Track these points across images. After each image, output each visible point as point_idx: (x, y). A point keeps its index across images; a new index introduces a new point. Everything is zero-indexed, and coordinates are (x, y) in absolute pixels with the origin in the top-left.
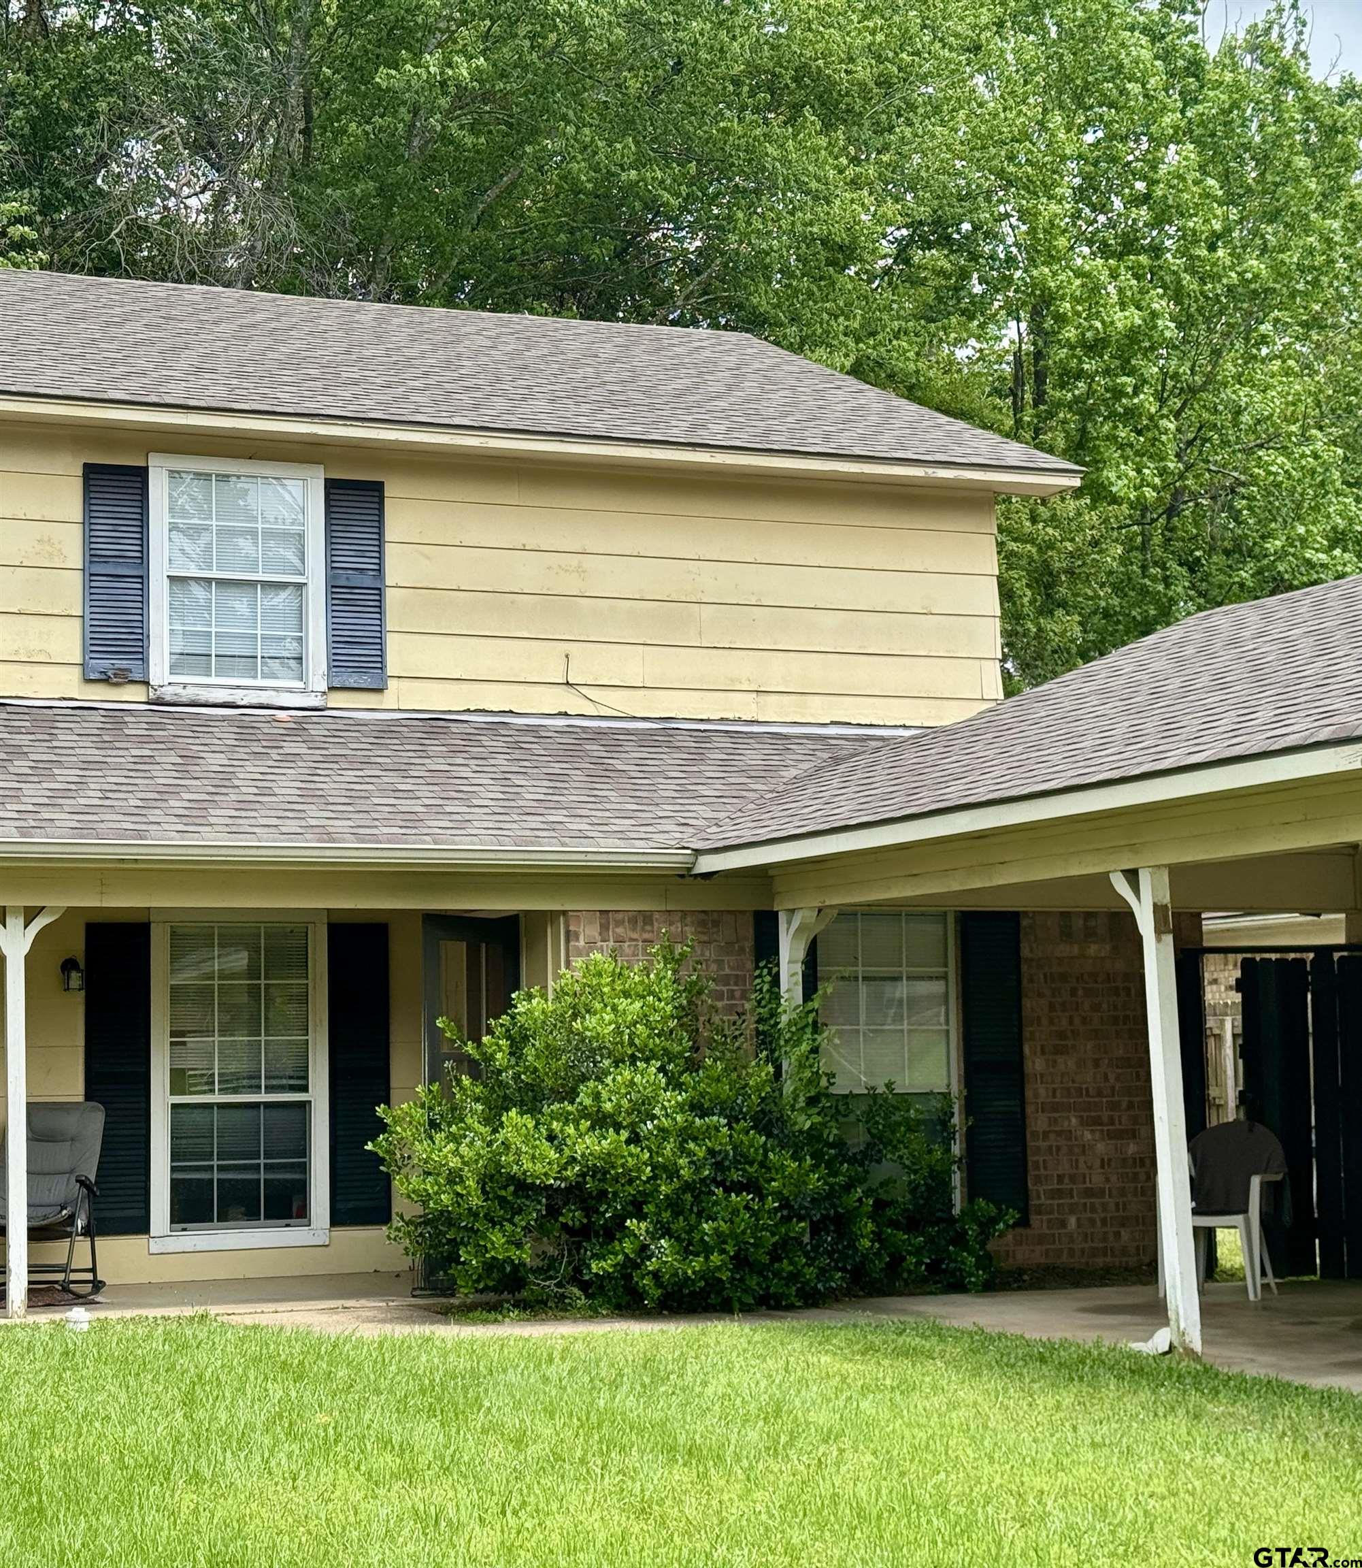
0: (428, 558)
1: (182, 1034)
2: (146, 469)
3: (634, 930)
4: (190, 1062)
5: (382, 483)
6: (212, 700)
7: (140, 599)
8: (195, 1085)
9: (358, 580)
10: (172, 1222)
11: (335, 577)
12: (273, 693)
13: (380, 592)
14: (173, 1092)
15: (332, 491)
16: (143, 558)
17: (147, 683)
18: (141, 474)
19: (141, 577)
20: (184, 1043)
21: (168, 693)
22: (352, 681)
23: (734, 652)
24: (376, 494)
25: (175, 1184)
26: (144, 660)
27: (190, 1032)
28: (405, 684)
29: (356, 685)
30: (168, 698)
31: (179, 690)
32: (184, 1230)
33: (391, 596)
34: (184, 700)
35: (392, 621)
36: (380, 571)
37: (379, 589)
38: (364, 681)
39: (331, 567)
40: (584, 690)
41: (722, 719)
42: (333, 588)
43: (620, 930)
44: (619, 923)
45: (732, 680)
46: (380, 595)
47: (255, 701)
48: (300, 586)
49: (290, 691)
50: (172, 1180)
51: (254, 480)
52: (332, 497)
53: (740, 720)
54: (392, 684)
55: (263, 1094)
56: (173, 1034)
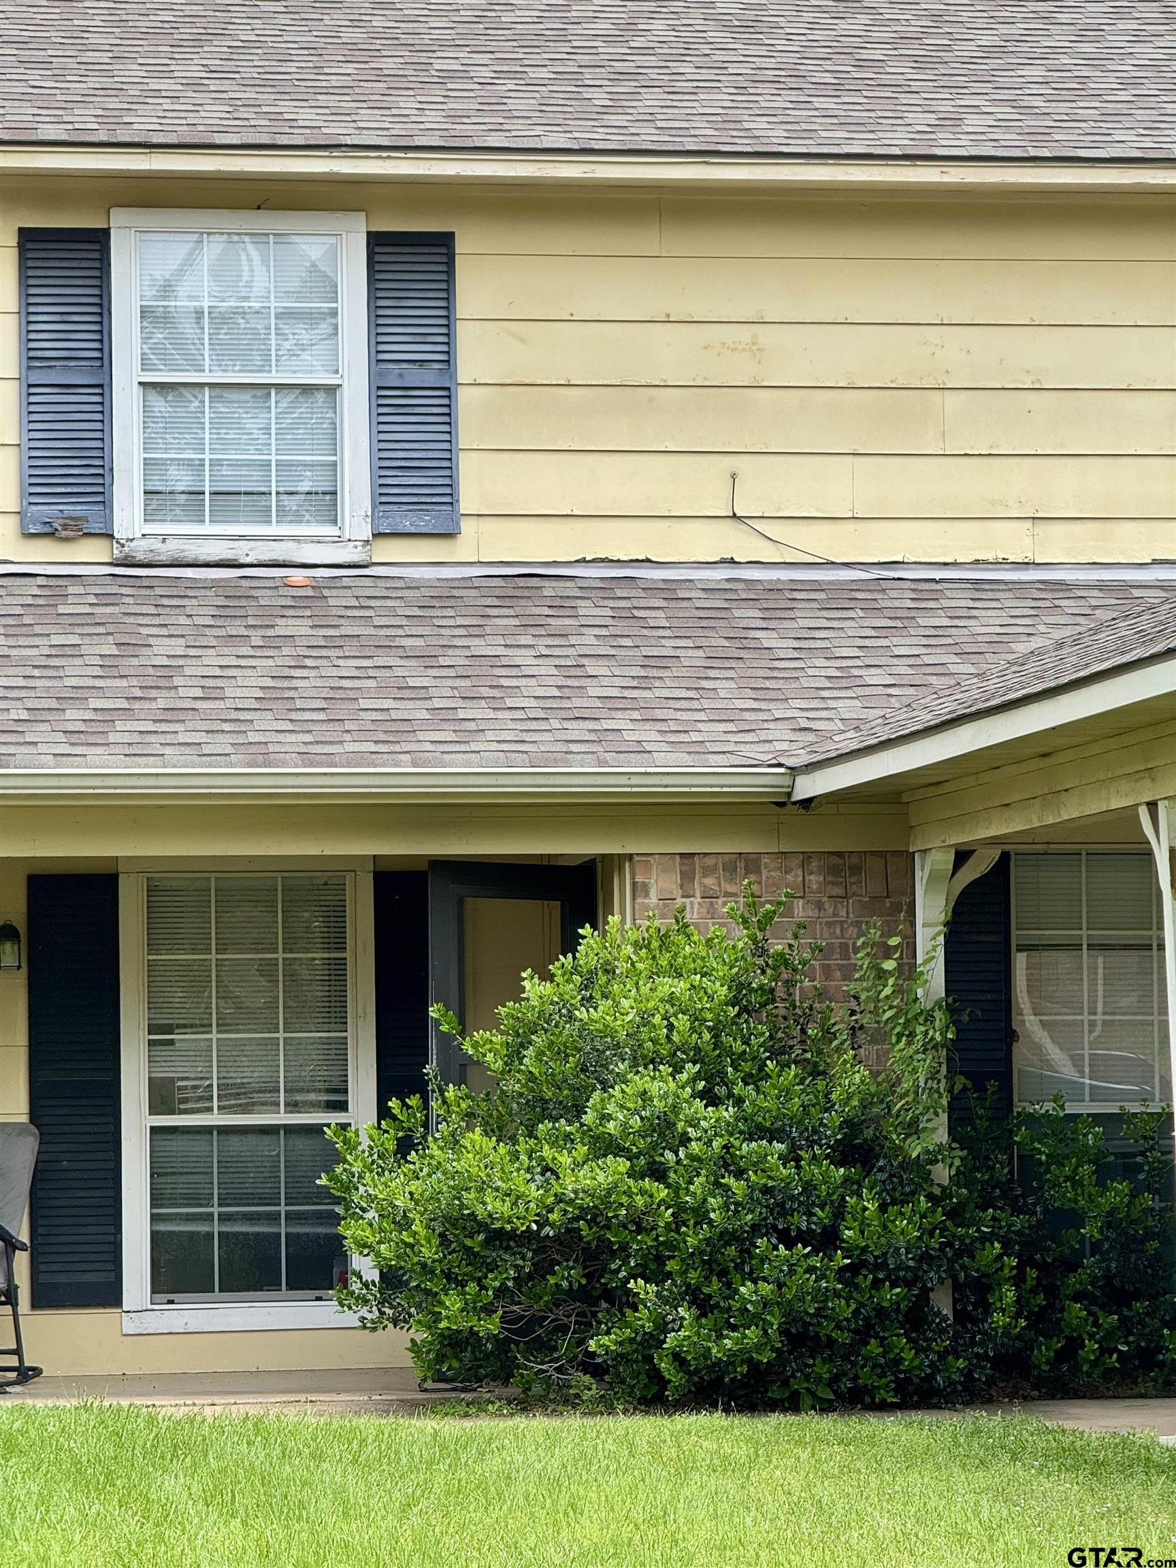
0: (522, 340)
1: (169, 1029)
2: (106, 232)
3: (731, 880)
4: (176, 1069)
5: (452, 235)
6: (203, 558)
7: (98, 417)
8: (185, 1100)
9: (415, 377)
10: (153, 1292)
11: (380, 374)
12: (291, 544)
13: (448, 392)
14: (153, 1110)
15: (377, 249)
16: (103, 360)
17: (111, 536)
18: (100, 239)
19: (101, 386)
20: (171, 1042)
21: (140, 549)
22: (407, 525)
23: (997, 460)
24: (444, 250)
25: (156, 1238)
26: (106, 503)
27: (179, 1026)
28: (488, 525)
29: (413, 530)
30: (140, 557)
31: (157, 545)
32: (171, 1302)
33: (466, 399)
34: (163, 558)
35: (466, 436)
36: (448, 362)
37: (448, 389)
38: (425, 522)
39: (377, 359)
40: (757, 525)
41: (977, 562)
42: (379, 391)
43: (709, 881)
44: (707, 871)
45: (993, 503)
46: (449, 397)
47: (265, 557)
48: (332, 390)
49: (318, 540)
50: (152, 1232)
51: (264, 239)
52: (377, 258)
53: (1005, 562)
54: (467, 526)
55: (282, 1115)
56: (152, 1029)
